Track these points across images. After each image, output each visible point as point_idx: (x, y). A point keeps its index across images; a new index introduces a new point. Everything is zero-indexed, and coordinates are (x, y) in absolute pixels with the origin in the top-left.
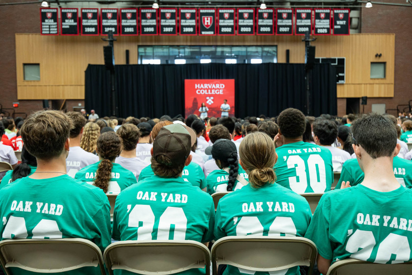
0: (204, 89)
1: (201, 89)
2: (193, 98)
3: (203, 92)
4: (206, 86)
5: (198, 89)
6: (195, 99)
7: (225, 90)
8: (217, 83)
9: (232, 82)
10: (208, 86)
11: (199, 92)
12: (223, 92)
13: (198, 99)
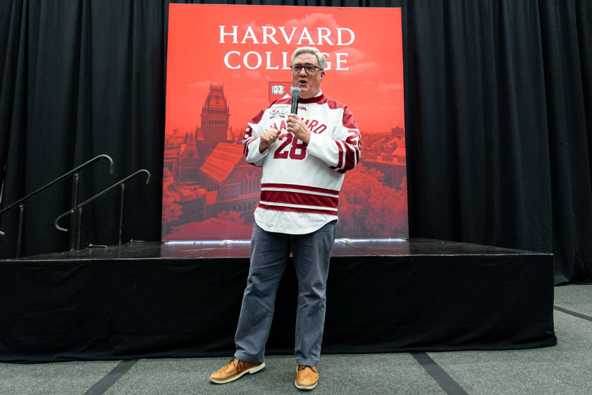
0: (262, 49)
1: (244, 48)
2: (205, 85)
3: (253, 60)
4: (269, 34)
5: (229, 43)
6: (216, 94)
7: (359, 54)
8: (320, 23)
9: (391, 18)
10: (278, 36)
11: (235, 60)
12: (350, 62)
13: (227, 93)
